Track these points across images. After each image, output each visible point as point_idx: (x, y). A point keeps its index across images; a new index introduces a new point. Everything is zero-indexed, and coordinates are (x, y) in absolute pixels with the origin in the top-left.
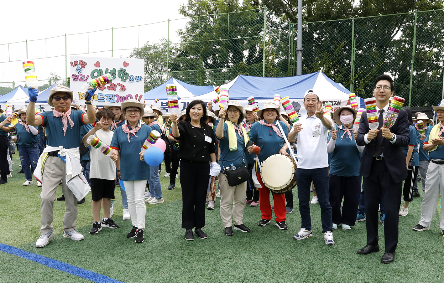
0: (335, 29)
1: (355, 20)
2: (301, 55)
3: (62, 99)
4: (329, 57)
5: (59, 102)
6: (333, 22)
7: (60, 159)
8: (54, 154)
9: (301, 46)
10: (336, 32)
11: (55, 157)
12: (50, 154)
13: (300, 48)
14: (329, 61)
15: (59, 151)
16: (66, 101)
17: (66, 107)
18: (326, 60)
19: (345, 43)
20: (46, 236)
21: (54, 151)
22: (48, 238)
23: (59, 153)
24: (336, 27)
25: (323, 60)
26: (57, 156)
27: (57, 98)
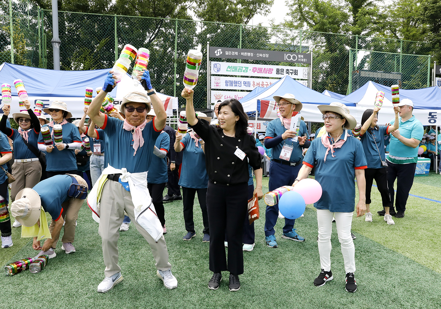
0: (96, 24)
1: (117, 17)
2: (58, 47)
3: (135, 110)
4: (90, 53)
5: (132, 114)
6: (93, 16)
7: (121, 185)
8: (115, 178)
9: (58, 37)
10: (96, 27)
11: (115, 182)
12: (109, 177)
13: (57, 40)
14: (91, 57)
15: (121, 174)
16: (141, 114)
17: (139, 121)
18: (87, 56)
19: (107, 39)
20: (111, 279)
21: (115, 174)
22: (113, 282)
23: (121, 177)
24: (96, 22)
25: (83, 56)
26: (118, 182)
27: (130, 108)
